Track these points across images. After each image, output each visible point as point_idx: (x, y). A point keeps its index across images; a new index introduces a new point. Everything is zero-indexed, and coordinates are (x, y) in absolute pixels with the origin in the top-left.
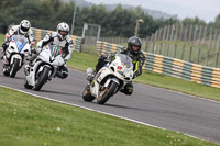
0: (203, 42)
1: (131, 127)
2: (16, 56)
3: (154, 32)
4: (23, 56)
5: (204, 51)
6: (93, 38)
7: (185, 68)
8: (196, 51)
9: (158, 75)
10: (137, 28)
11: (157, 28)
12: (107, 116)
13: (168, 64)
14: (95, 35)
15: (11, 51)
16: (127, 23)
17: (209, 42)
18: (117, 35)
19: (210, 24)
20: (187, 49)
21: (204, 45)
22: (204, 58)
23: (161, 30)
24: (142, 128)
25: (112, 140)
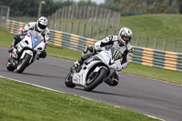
0: (95, 20)
1: (37, 91)
2: (28, 52)
3: (54, 12)
4: (35, 53)
5: (96, 28)
6: (4, 18)
7: (80, 42)
8: (89, 28)
9: (58, 47)
10: (40, 9)
11: (57, 8)
12: (16, 82)
13: (66, 39)
14: (5, 15)
15: (25, 45)
16: (32, 5)
17: (99, 20)
18: (24, 15)
19: (101, 6)
20: (82, 26)
21: (96, 23)
22: (95, 34)
23: (60, 10)
24: (46, 93)
25: (21, 103)
